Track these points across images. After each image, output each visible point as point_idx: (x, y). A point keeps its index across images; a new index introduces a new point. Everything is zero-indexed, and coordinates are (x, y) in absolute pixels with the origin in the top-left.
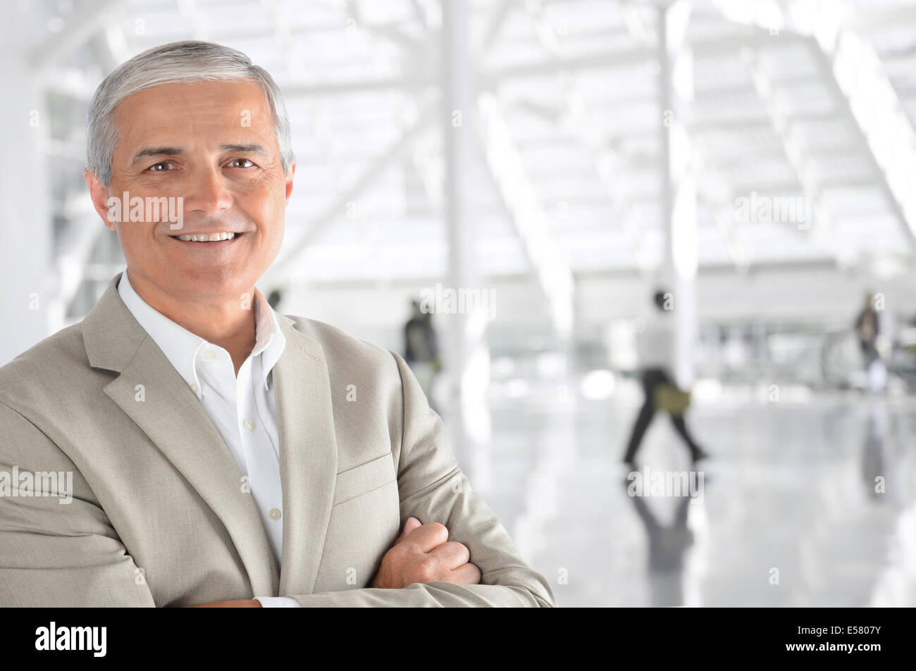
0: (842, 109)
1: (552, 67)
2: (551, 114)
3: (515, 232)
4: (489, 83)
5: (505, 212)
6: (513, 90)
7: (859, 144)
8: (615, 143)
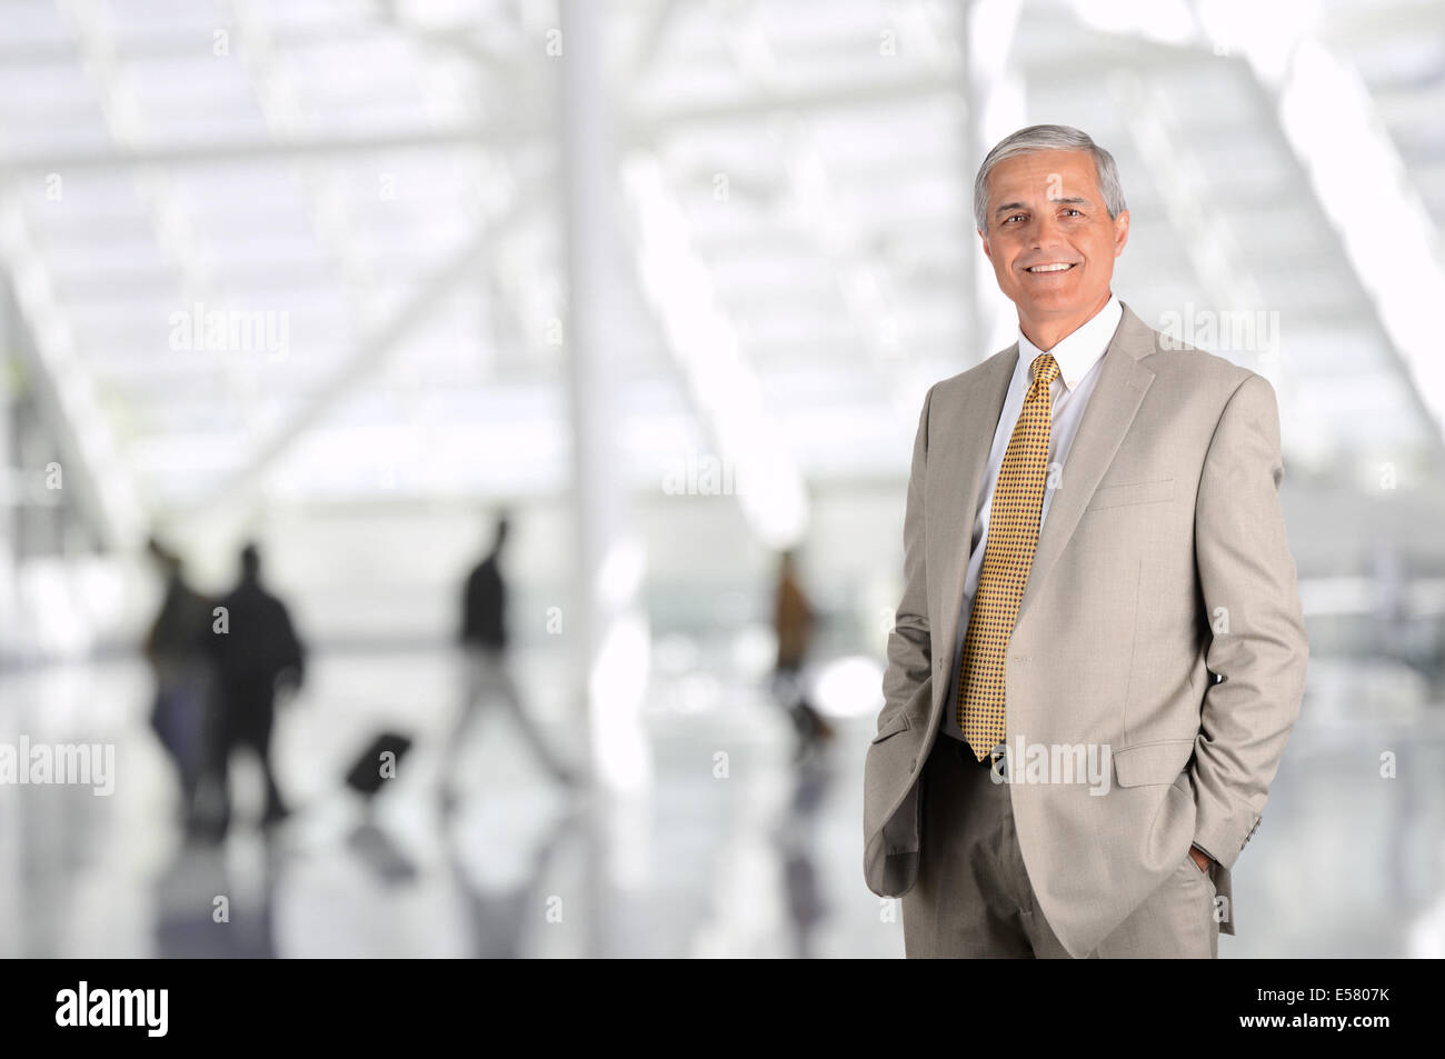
0: (1297, 185)
1: (760, 108)
2: (759, 192)
3: (690, 406)
4: (645, 136)
5: (674, 373)
6: (688, 149)
7: (1330, 251)
8: (880, 245)
